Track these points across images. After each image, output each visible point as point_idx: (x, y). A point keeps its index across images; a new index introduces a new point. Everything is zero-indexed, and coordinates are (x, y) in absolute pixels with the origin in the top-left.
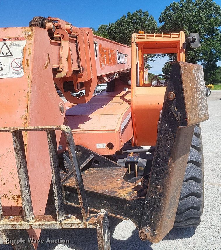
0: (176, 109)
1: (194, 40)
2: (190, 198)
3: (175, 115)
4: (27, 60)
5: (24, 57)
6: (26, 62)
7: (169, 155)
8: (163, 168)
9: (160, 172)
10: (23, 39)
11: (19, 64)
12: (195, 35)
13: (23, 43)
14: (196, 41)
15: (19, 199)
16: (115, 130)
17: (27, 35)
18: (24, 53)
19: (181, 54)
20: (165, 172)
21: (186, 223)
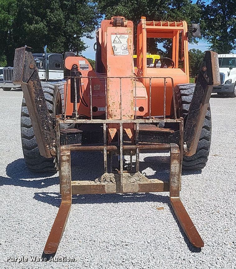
0: (207, 76)
1: (195, 30)
2: (203, 141)
3: (206, 79)
4: (130, 46)
5: (128, 44)
6: (129, 47)
7: (201, 102)
8: (197, 110)
9: (194, 112)
10: (127, 34)
11: (126, 48)
12: (196, 26)
13: (127, 36)
14: (197, 31)
15: (132, 117)
16: (145, 97)
17: (129, 32)
18: (128, 42)
19: (184, 41)
20: (198, 112)
21: (198, 161)
